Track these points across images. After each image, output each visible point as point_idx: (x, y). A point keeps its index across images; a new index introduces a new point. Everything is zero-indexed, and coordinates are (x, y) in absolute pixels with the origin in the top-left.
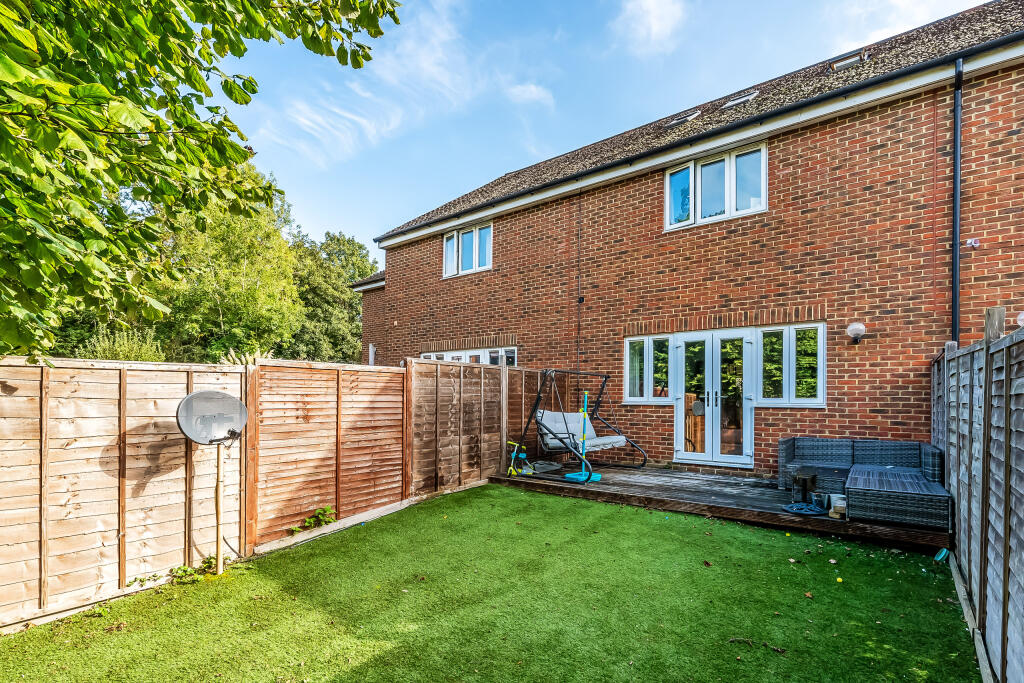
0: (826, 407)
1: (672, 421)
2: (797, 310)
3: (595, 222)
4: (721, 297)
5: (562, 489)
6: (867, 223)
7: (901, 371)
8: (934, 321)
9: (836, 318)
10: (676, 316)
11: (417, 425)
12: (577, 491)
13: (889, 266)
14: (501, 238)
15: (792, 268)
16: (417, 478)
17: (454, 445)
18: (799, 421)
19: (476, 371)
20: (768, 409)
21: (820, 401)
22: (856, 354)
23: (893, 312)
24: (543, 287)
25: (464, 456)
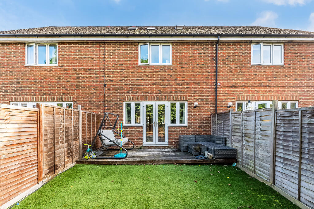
0: (187, 126)
1: (142, 132)
2: (180, 97)
3: (111, 56)
4: (158, 90)
5: (116, 162)
6: (197, 74)
7: (205, 116)
8: (212, 103)
9: (190, 101)
10: (143, 95)
11: (45, 140)
12: (123, 162)
13: (202, 87)
14: (63, 52)
15: (179, 84)
16: (45, 168)
17: (61, 149)
18: (181, 130)
19: (70, 112)
20: (172, 127)
21: (186, 124)
22: (195, 111)
23: (203, 100)
24: (86, 78)
25: (66, 153)
